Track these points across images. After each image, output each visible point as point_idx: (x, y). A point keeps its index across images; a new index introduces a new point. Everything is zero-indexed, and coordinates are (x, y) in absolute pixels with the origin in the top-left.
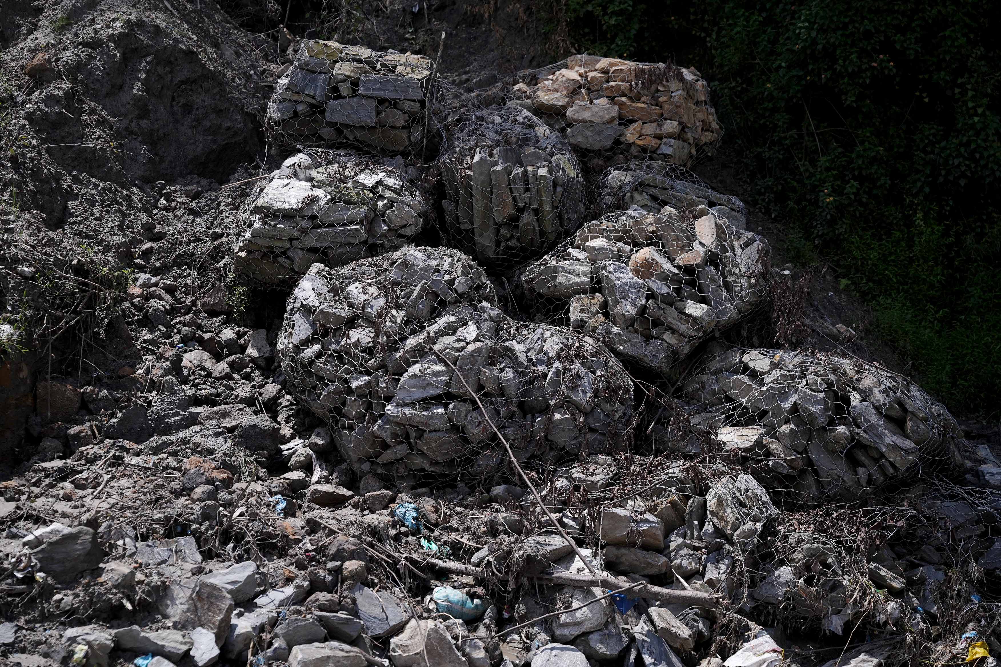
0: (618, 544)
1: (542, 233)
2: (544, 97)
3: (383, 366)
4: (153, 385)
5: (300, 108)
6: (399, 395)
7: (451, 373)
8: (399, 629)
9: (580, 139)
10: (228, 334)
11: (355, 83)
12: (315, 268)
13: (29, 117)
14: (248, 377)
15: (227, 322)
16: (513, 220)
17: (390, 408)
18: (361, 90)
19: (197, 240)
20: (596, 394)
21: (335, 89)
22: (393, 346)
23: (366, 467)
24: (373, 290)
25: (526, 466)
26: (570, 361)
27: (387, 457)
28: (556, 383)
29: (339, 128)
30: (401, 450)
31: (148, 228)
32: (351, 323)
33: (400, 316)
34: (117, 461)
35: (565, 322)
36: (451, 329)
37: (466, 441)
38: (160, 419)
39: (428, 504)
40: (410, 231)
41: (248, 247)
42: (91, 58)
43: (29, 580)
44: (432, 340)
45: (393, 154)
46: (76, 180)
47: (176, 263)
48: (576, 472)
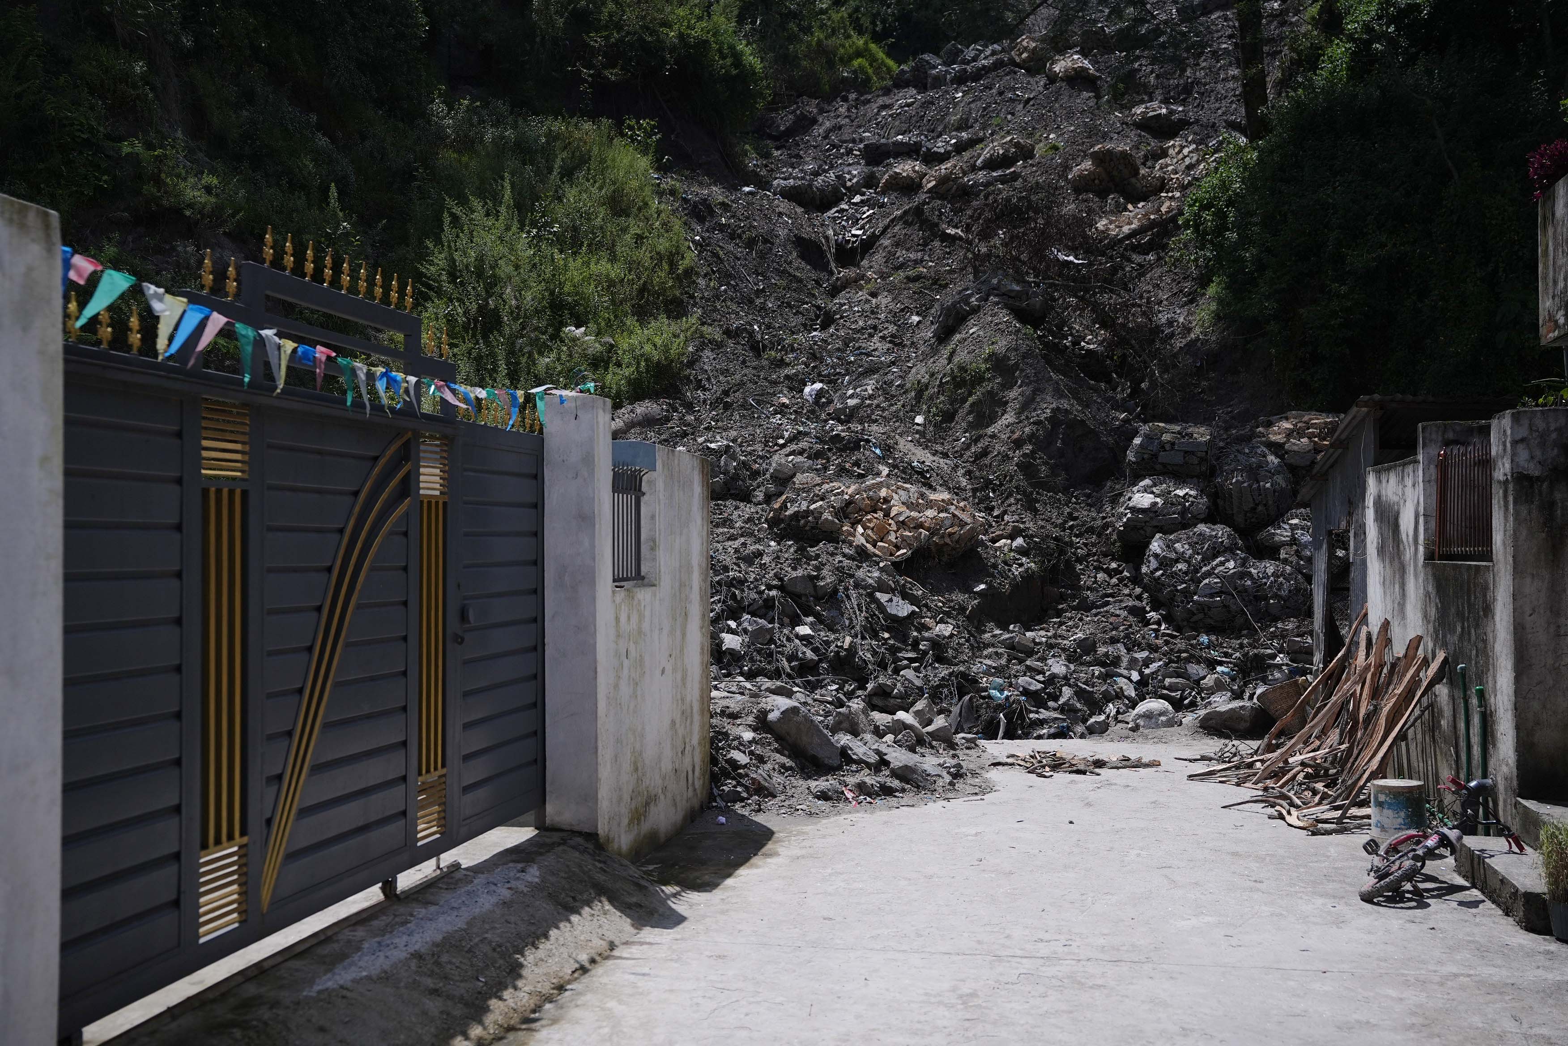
0: (1295, 652)
1: (1268, 515)
2: (1273, 438)
3: (1192, 580)
4: (1089, 589)
5: (1146, 456)
6: (1199, 592)
7: (1222, 582)
8: (1204, 678)
9: (1292, 461)
10: (1114, 565)
11: (1173, 444)
12: (1158, 536)
13: (1017, 465)
14: (1126, 585)
15: (1112, 560)
16: (1254, 509)
17: (1195, 598)
18: (1176, 447)
19: (1094, 519)
20: (1290, 591)
21: (1163, 447)
22: (1197, 571)
23: (1185, 623)
24: (1186, 546)
25: (1257, 622)
26: (1278, 577)
27: (1195, 618)
28: (1270, 587)
29: (1164, 465)
30: (1201, 616)
31: (1070, 514)
32: (1177, 561)
33: (1199, 557)
34: (1081, 620)
35: (1279, 559)
36: (1222, 563)
37: (1229, 612)
38: (1093, 603)
39: (1213, 638)
40: (1202, 516)
41: (1125, 525)
42: (1038, 430)
43: (1075, 651)
44: (1213, 569)
45: (1192, 477)
46: (1038, 493)
47: (1086, 531)
48: (1280, 625)
